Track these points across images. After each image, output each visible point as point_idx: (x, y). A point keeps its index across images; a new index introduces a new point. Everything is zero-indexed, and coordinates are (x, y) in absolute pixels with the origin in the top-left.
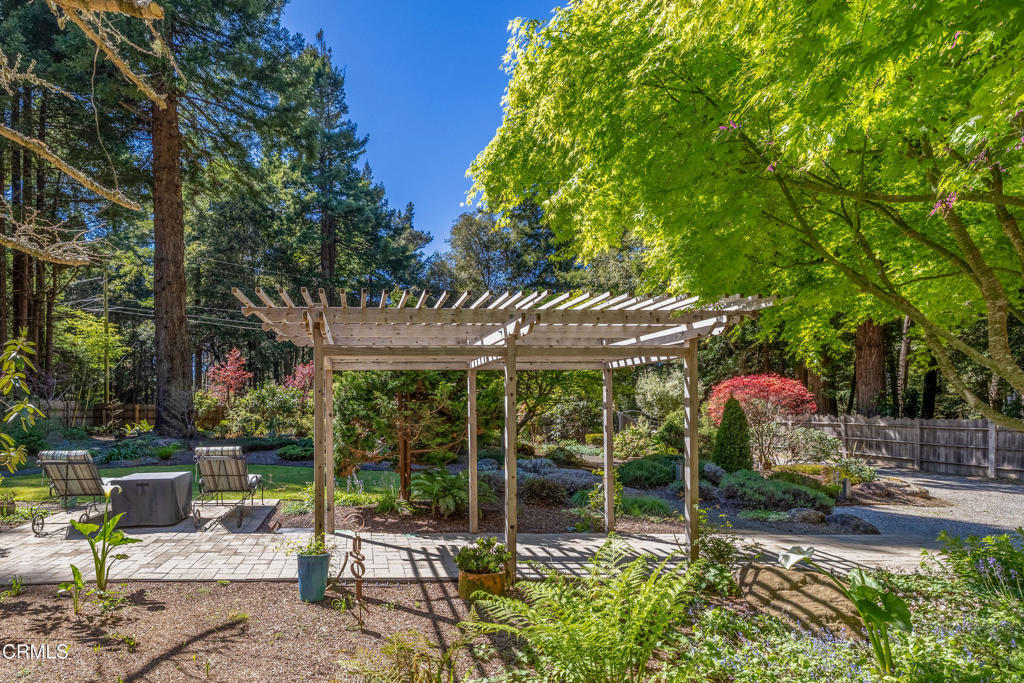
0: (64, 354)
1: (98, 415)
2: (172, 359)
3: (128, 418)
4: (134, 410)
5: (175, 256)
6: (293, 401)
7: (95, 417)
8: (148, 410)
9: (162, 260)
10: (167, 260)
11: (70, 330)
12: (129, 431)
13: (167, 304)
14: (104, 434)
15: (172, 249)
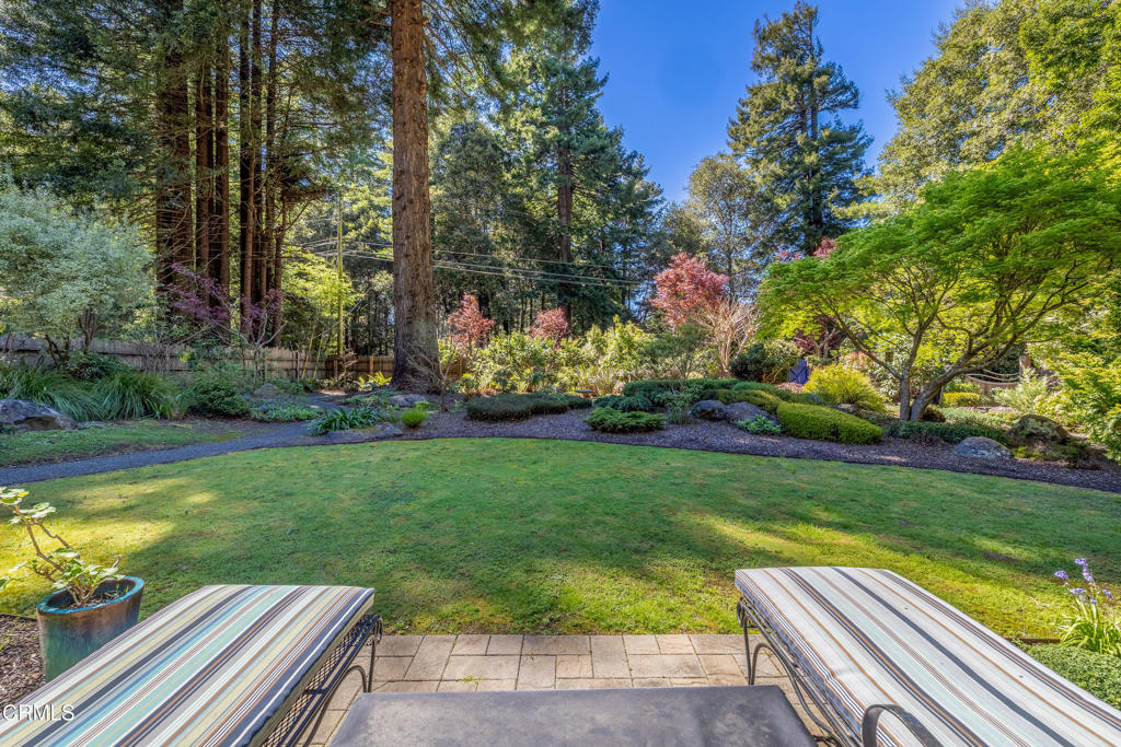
0: (293, 299)
1: (330, 367)
2: (413, 295)
3: (361, 370)
4: (368, 362)
5: (418, 168)
6: (544, 351)
7: (327, 370)
8: (383, 362)
9: (402, 172)
10: (409, 172)
11: (300, 275)
12: (362, 384)
13: (408, 228)
14: (335, 387)
15: (414, 158)
